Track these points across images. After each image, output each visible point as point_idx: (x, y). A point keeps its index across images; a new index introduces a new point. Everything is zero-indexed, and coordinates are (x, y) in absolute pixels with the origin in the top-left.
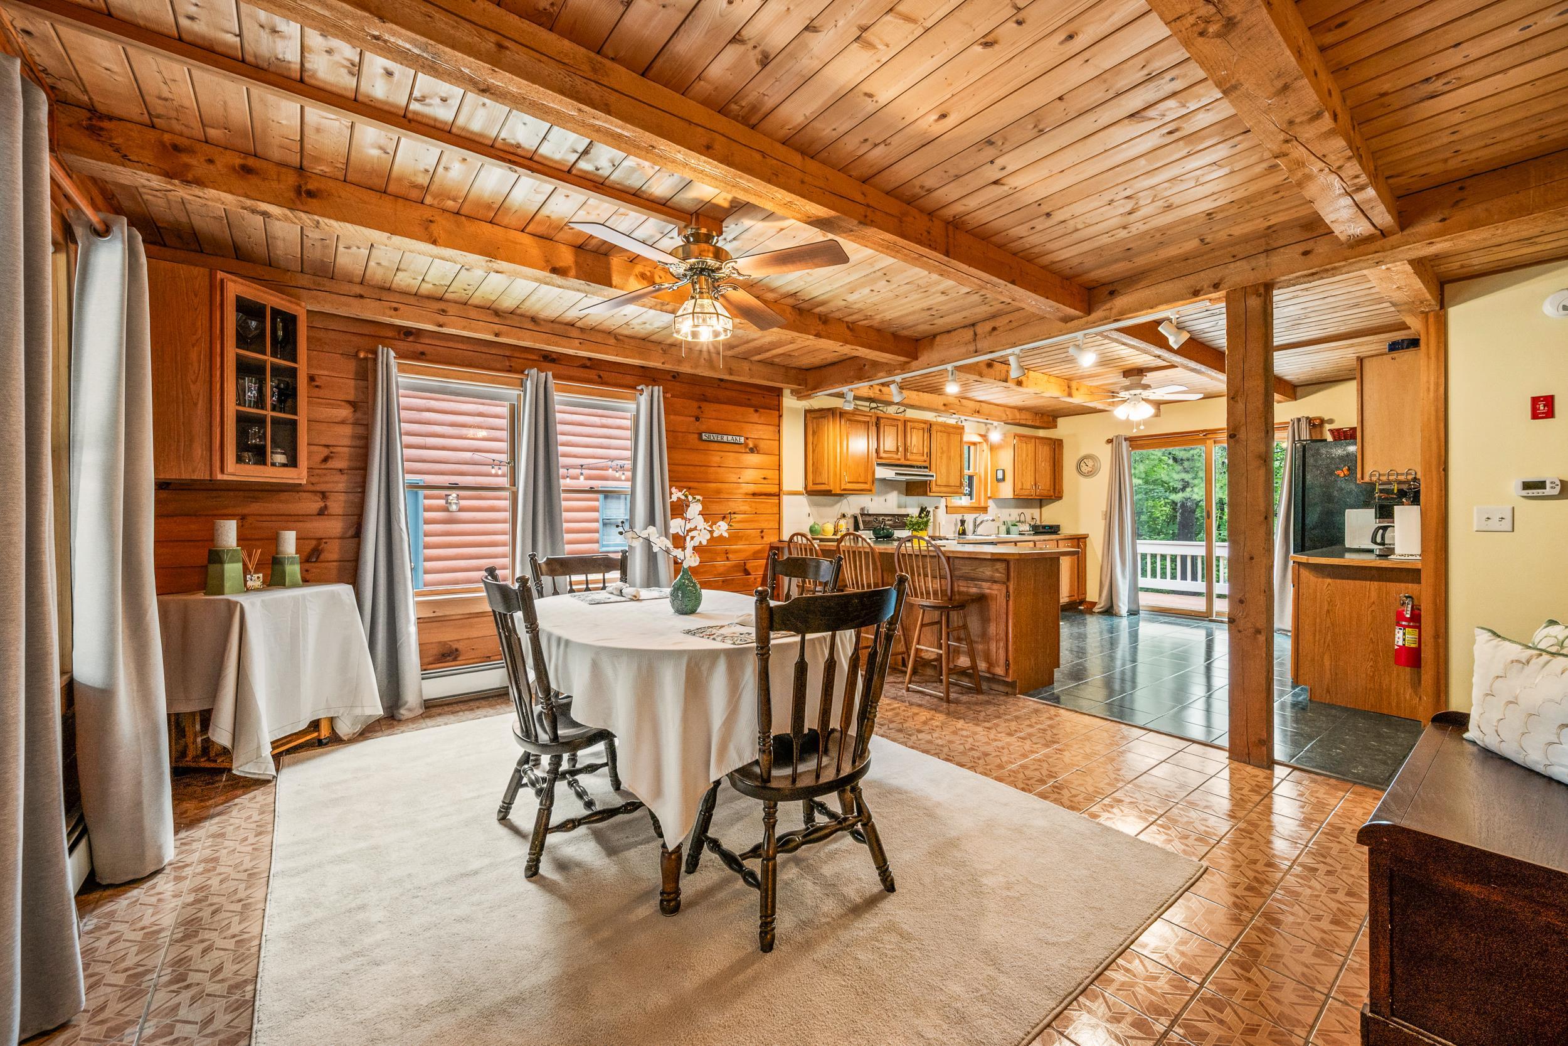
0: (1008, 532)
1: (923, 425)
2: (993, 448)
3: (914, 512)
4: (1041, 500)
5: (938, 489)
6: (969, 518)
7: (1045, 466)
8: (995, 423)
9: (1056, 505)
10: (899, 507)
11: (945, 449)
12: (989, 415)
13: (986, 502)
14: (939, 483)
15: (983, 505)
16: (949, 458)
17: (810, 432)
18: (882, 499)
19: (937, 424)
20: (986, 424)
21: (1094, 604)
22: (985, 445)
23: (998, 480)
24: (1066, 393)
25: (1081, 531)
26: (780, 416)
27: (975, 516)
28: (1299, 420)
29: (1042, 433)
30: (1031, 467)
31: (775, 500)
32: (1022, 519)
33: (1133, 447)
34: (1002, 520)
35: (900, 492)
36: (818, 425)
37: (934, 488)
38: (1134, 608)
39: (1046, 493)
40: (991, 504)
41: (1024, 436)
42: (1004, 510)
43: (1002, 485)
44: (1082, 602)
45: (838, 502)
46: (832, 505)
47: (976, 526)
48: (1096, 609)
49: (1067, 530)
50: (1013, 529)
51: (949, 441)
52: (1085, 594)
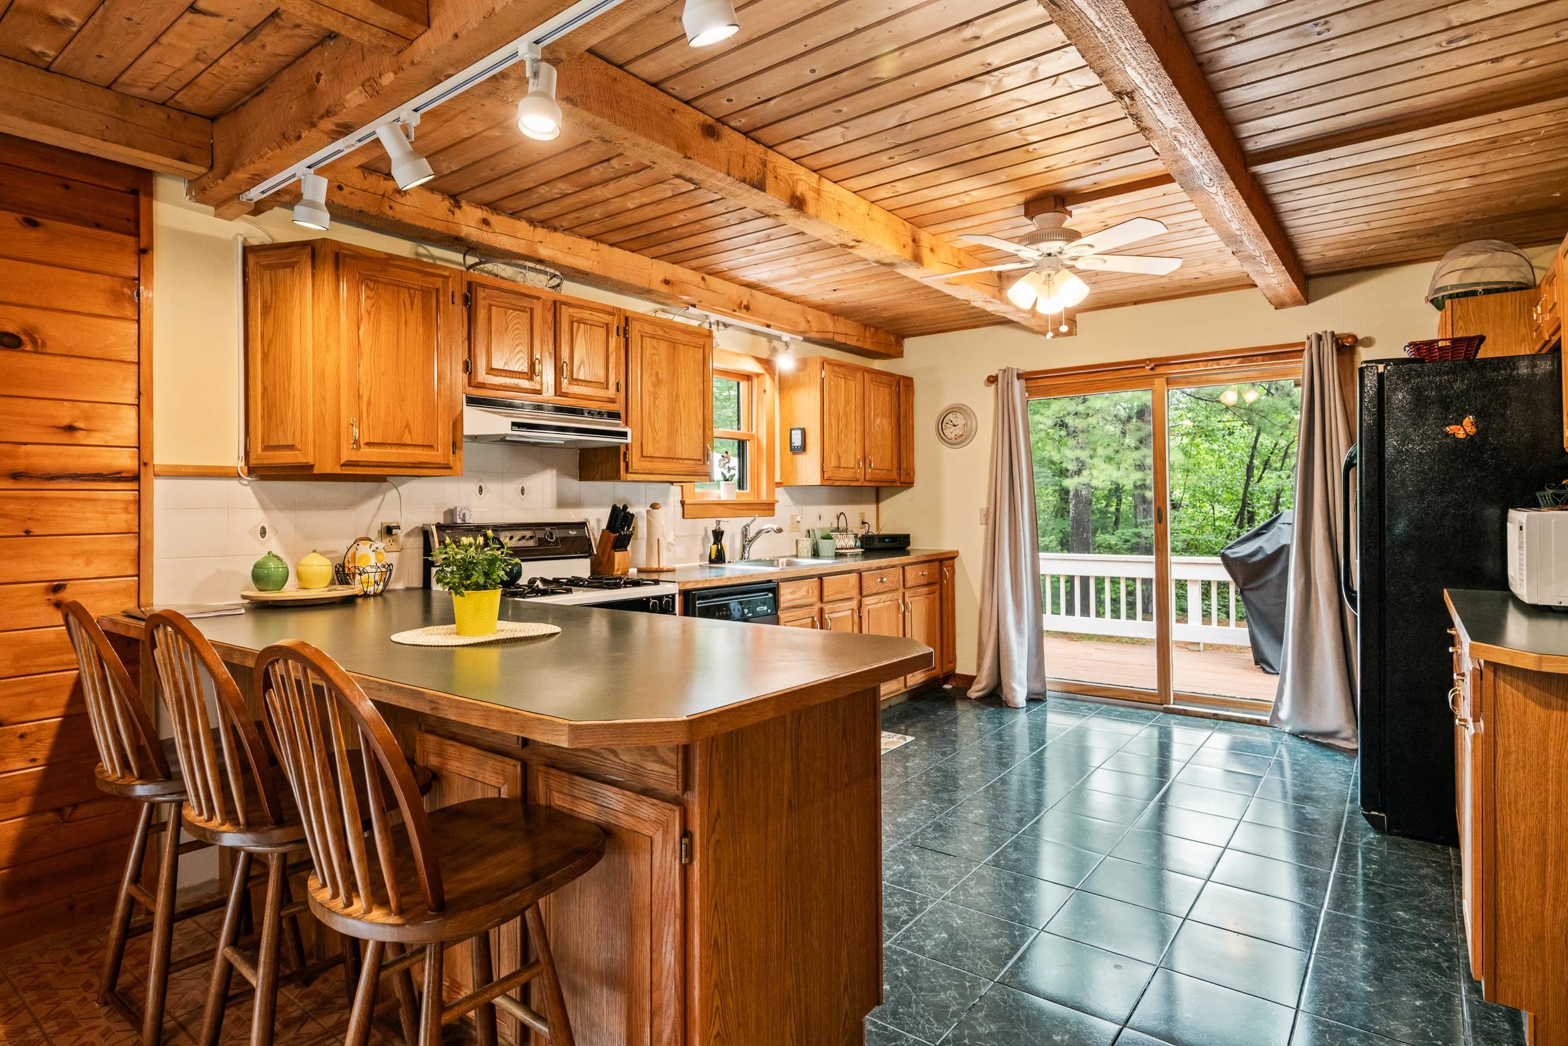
0: (816, 554)
1: (607, 318)
2: (784, 385)
3: (597, 519)
4: (878, 489)
5: (646, 465)
6: (732, 527)
7: (882, 425)
8: (786, 337)
9: (904, 496)
10: (562, 503)
11: (664, 375)
12: (771, 316)
13: (771, 493)
14: (649, 450)
15: (764, 498)
16: (675, 397)
17: (257, 306)
18: (513, 487)
19: (642, 319)
20: (770, 338)
21: (969, 680)
22: (767, 379)
23: (794, 450)
24: (907, 254)
25: (947, 547)
26: (144, 251)
27: (746, 520)
28: (1319, 338)
29: (878, 365)
30: (855, 428)
31: (123, 493)
32: (842, 525)
33: (1031, 391)
34: (805, 526)
35: (563, 472)
36: (274, 285)
37: (636, 462)
38: (1037, 687)
39: (883, 475)
40: (781, 495)
41: (841, 365)
42: (806, 508)
43: (801, 458)
44: (950, 676)
45: (369, 496)
46: (351, 504)
47: (747, 541)
48: (974, 692)
49: (922, 545)
50: (826, 547)
51: (673, 359)
52: (953, 660)
